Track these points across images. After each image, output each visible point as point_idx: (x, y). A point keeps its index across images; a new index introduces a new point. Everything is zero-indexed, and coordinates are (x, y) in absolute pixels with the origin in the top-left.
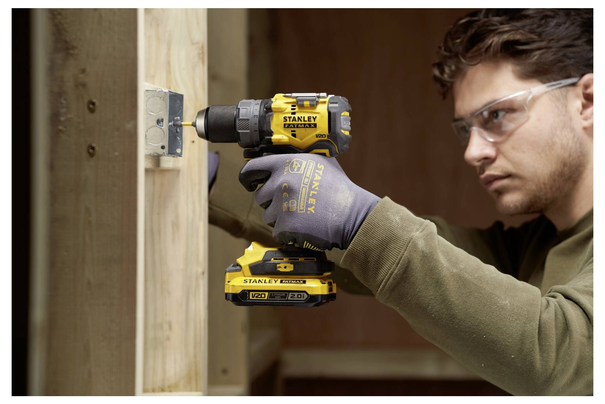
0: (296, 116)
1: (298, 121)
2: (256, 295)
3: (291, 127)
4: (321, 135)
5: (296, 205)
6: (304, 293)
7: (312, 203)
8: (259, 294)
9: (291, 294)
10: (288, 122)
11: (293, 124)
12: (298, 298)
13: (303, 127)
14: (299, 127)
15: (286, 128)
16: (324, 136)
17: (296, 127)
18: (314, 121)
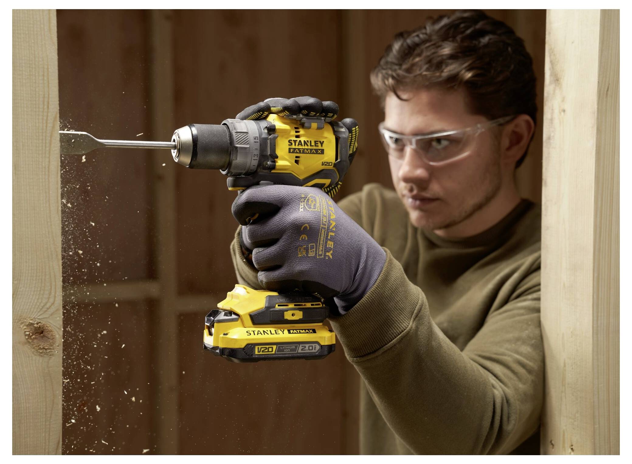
0: (302, 139)
1: (304, 145)
2: (262, 349)
3: (297, 153)
4: (328, 162)
5: (315, 249)
6: (315, 345)
7: (330, 246)
8: (266, 348)
9: (302, 346)
10: (293, 146)
11: (299, 149)
12: (309, 350)
13: (309, 152)
14: (305, 152)
15: (291, 153)
16: (330, 164)
17: (302, 152)
18: (322, 146)
